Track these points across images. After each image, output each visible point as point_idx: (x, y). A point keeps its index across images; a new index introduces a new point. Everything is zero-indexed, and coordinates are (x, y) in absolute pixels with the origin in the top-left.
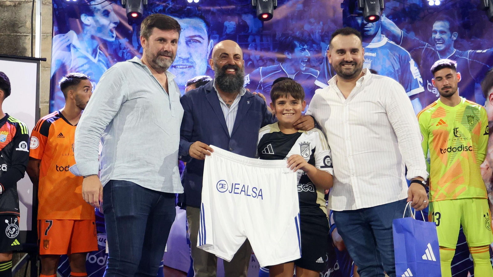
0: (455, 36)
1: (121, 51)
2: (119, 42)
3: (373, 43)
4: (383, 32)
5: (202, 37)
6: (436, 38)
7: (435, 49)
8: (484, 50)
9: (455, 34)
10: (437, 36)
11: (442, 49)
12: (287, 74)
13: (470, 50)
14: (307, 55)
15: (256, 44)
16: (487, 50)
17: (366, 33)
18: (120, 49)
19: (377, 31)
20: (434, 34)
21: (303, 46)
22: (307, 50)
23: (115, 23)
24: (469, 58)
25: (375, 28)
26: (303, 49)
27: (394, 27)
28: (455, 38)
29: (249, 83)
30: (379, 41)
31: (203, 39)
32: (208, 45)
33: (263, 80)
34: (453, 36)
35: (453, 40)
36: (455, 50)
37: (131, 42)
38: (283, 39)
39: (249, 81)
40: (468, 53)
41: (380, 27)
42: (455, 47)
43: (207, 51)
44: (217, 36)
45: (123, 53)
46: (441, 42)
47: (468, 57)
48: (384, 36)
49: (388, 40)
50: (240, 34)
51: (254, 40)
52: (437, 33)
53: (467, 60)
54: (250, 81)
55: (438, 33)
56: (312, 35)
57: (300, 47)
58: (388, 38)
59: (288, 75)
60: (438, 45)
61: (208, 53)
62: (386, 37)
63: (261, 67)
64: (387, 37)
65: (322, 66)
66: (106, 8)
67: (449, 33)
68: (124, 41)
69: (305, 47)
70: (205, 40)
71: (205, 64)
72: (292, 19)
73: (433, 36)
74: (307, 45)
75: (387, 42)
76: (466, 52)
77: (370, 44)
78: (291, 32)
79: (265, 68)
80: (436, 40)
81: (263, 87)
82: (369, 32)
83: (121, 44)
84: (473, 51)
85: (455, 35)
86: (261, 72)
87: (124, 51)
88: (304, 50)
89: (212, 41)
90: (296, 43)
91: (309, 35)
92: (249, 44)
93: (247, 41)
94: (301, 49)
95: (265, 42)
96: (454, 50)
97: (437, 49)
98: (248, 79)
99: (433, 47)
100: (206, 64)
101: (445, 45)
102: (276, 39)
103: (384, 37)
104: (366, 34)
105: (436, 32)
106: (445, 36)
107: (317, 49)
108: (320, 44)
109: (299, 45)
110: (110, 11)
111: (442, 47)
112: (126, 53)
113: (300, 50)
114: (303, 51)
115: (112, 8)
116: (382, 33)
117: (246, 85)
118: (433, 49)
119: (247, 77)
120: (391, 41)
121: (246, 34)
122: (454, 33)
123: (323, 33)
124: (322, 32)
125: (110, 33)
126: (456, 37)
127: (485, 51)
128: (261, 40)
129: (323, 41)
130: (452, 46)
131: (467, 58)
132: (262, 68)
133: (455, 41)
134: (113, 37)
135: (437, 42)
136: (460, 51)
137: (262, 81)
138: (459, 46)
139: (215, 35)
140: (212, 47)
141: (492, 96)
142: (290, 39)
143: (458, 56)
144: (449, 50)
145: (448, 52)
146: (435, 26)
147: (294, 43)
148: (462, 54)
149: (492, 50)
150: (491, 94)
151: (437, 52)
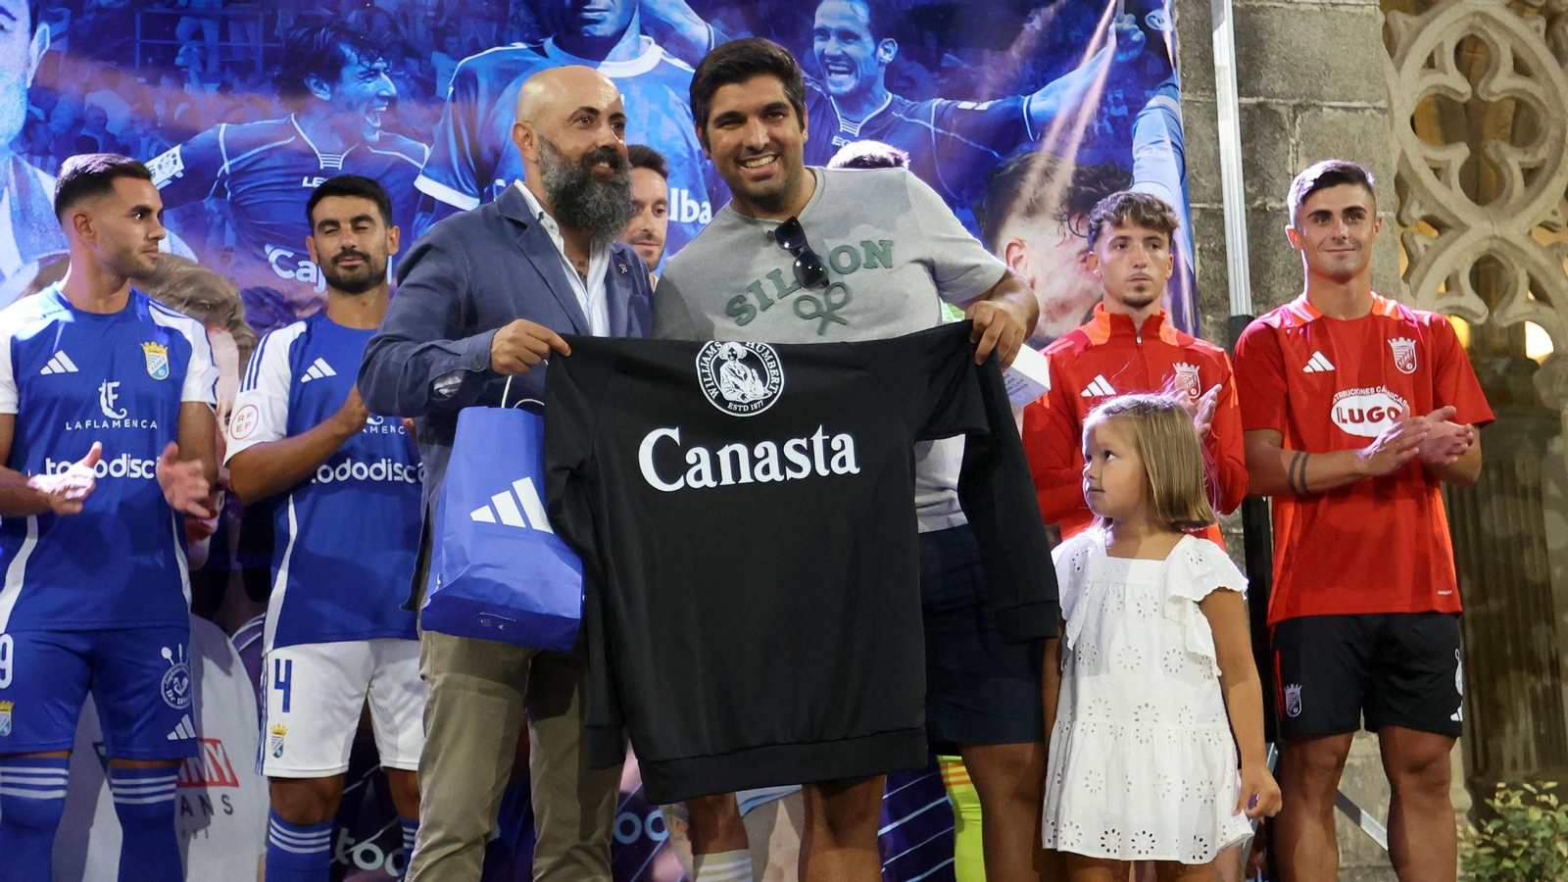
0: (887, 51)
3: (613, 60)
4: (646, 28)
5: (10, 11)
6: (825, 52)
7: (825, 88)
8: (983, 102)
9: (887, 43)
10: (831, 47)
11: (846, 89)
12: (317, 152)
13: (940, 100)
14: (385, 90)
15: (202, 48)
16: (991, 102)
17: (587, 27)
19: (626, 22)
20: (821, 40)
21: (372, 60)
22: (386, 73)
24: (935, 125)
25: (618, 11)
26: (370, 69)
27: (685, 13)
28: (888, 58)
29: (180, 175)
30: (635, 54)
31: (14, 19)
32: (32, 38)
33: (231, 166)
34: (881, 51)
35: (881, 64)
36: (890, 95)
38: (300, 34)
39: (180, 166)
40: (934, 109)
41: (636, 16)
42: (889, 87)
43: (25, 58)
44: (66, 12)
46: (845, 69)
47: (932, 122)
48: (652, 39)
49: (663, 53)
50: (148, 10)
51: (198, 35)
52: (829, 37)
53: (929, 129)
54: (182, 167)
55: (833, 38)
56: (401, 28)
57: (360, 63)
58: (666, 49)
59: (319, 155)
60: (835, 77)
61: (29, 65)
62: (656, 43)
63: (224, 125)
64: (659, 42)
65: (437, 130)
67: (867, 39)
69: (380, 64)
70: (17, 23)
71: (18, 104)
73: (818, 45)
74: (386, 60)
75: (662, 60)
76: (926, 104)
77: (603, 63)
78: (328, 12)
79: (235, 127)
80: (828, 61)
81: (232, 189)
82: (598, 26)
84: (949, 101)
85: (887, 47)
86: (221, 140)
88: (374, 73)
89: (43, 27)
90: (347, 51)
91: (394, 27)
92: (180, 46)
93: (172, 35)
94: (363, 69)
95: (235, 41)
96: (887, 97)
97: (832, 88)
98: (175, 162)
99: (817, 83)
100: (24, 104)
101: (857, 77)
102: (276, 32)
103: (650, 43)
104: (588, 32)
105: (825, 33)
107: (419, 75)
108: (429, 60)
109: (359, 56)
111: (846, 83)
113: (362, 73)
114: (371, 76)
116: (643, 32)
117: (169, 182)
118: (819, 90)
119: (174, 156)
120: (676, 57)
121: (169, 11)
122: (885, 40)
123: (442, 23)
124: (436, 19)
126: (893, 52)
127: (984, 106)
128: (224, 35)
129: (442, 50)
130: (881, 80)
131: (928, 125)
132: (226, 128)
133: (890, 67)
135: (831, 67)
136: (907, 101)
137: (227, 171)
138: (901, 83)
139: (58, 10)
140: (43, 46)
141: (1015, 252)
142: (324, 39)
143: (901, 115)
144: (871, 96)
145: (867, 100)
146: (823, 15)
147: (341, 51)
148: (913, 109)
149: (1009, 103)
150: (1010, 245)
151: (832, 98)
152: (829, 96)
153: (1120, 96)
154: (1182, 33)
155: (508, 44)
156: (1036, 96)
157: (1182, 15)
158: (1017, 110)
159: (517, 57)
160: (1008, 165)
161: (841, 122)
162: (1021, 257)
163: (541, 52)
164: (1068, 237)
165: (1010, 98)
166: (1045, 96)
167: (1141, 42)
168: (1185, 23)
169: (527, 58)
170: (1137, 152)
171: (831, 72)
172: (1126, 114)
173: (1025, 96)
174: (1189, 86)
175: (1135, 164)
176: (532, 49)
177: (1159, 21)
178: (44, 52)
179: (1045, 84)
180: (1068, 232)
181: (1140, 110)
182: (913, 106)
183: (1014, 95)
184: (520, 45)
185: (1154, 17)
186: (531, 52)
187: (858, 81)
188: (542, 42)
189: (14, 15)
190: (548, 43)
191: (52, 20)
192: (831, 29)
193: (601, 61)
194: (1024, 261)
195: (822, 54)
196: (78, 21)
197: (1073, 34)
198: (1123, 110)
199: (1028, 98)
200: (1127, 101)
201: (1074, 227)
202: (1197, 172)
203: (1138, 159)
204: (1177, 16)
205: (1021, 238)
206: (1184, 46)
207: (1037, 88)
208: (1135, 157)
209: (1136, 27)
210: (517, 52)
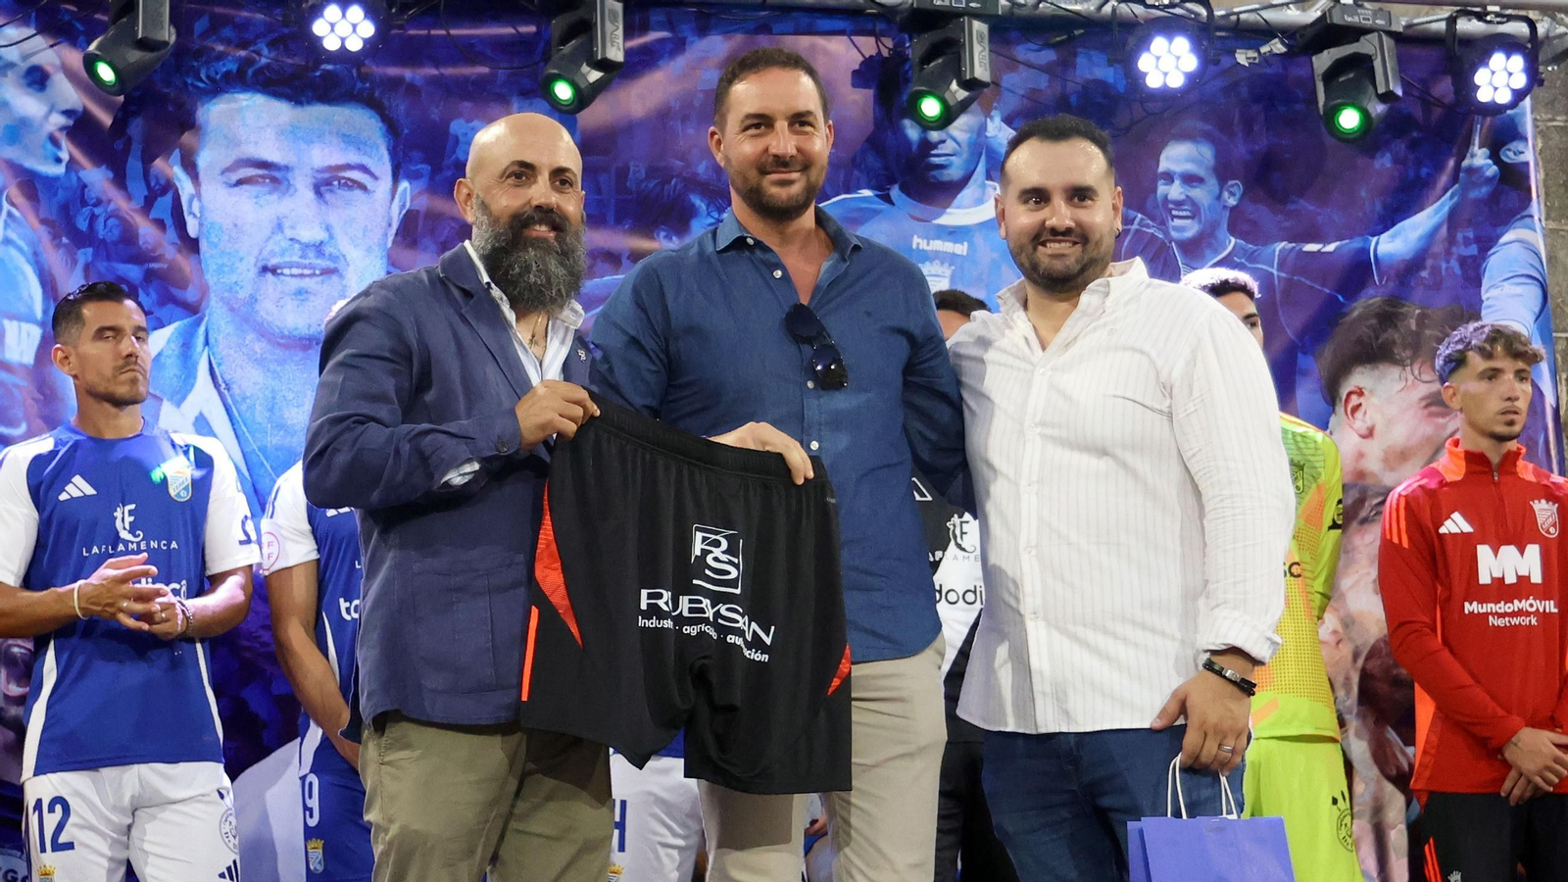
0: (1232, 194)
1: (86, 210)
2: (79, 179)
3: (958, 207)
4: (991, 173)
5: (373, 170)
6: (1169, 197)
7: (1166, 233)
8: (1329, 243)
9: (1232, 186)
10: (1176, 191)
11: (1189, 234)
13: (1284, 244)
16: (1338, 243)
17: (935, 173)
18: (84, 203)
19: (972, 168)
20: (1165, 184)
21: (722, 210)
23: (67, 113)
24: (1278, 270)
25: (965, 156)
26: (718, 221)
28: (1232, 202)
30: (977, 202)
31: (376, 178)
32: (393, 198)
34: (1226, 194)
35: (1225, 207)
36: (1233, 240)
37: (120, 180)
38: (651, 185)
40: (1277, 253)
41: (983, 158)
42: (1233, 230)
43: (386, 219)
44: (425, 168)
45: (93, 218)
46: (1188, 214)
47: (1275, 265)
48: (995, 184)
52: (1173, 181)
53: (1272, 274)
55: (1177, 182)
57: (709, 214)
60: (1177, 222)
61: (390, 225)
66: (35, 60)
67: (1212, 183)
68: (96, 177)
70: (380, 182)
71: (378, 266)
72: (685, 119)
73: (1162, 188)
76: (1269, 249)
77: (948, 210)
78: (679, 163)
80: (1171, 206)
82: (945, 172)
83: (85, 186)
84: (1294, 245)
85: (1231, 189)
87: (97, 211)
89: (404, 185)
90: (698, 202)
94: (712, 220)
96: (1230, 242)
97: (1174, 234)
99: (1159, 229)
100: (384, 266)
101: (1200, 222)
102: (628, 184)
103: (993, 188)
104: (934, 177)
105: (1169, 177)
106: (1197, 193)
109: (709, 208)
110: (49, 68)
111: (1189, 229)
112: (101, 220)
113: (710, 224)
115: (57, 62)
116: (989, 177)
118: (1161, 236)
122: (1231, 183)
125: (49, 146)
126: (1238, 196)
127: (1331, 248)
130: (1224, 226)
131: (1270, 270)
133: (1233, 209)
134: (58, 160)
135: (1174, 213)
136: (1250, 246)
138: (1245, 227)
139: (420, 166)
140: (404, 206)
141: (1354, 400)
142: (675, 188)
143: (1243, 260)
144: (1214, 241)
145: (1210, 245)
146: (1167, 158)
147: (690, 201)
148: (1256, 254)
149: (1356, 244)
150: (1350, 394)
151: (1173, 244)
152: (1170, 243)
153: (1471, 235)
154: (1546, 161)
155: (855, 192)
156: (1384, 237)
157: (1545, 143)
158: (1365, 251)
159: (864, 205)
160: (1352, 311)
161: (1182, 269)
162: (1360, 405)
163: (887, 199)
164: (1410, 383)
165: (1358, 239)
166: (1394, 237)
167: (1494, 177)
168: (1548, 151)
169: (873, 206)
170: (1487, 291)
171: (1174, 217)
172: (1476, 253)
173: (1373, 236)
174: (1553, 215)
175: (1484, 305)
176: (877, 196)
177: (1515, 154)
178: (404, 212)
179: (1393, 225)
180: (1411, 378)
181: (1491, 247)
182: (1255, 251)
183: (1362, 235)
184: (867, 193)
185: (1509, 150)
186: (877, 199)
187: (1201, 226)
188: (889, 189)
189: (376, 174)
190: (895, 192)
191: (413, 177)
192: (1175, 173)
193: (947, 208)
194: (1362, 409)
195: (1166, 199)
196: (438, 178)
197: (1424, 171)
198: (1473, 250)
199: (1375, 239)
200: (1478, 240)
201: (1416, 372)
202: (1562, 301)
203: (1488, 299)
204: (1540, 145)
205: (1361, 386)
206: (1547, 175)
207: (1386, 229)
208: (1484, 297)
209: (1490, 162)
210: (865, 199)
